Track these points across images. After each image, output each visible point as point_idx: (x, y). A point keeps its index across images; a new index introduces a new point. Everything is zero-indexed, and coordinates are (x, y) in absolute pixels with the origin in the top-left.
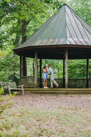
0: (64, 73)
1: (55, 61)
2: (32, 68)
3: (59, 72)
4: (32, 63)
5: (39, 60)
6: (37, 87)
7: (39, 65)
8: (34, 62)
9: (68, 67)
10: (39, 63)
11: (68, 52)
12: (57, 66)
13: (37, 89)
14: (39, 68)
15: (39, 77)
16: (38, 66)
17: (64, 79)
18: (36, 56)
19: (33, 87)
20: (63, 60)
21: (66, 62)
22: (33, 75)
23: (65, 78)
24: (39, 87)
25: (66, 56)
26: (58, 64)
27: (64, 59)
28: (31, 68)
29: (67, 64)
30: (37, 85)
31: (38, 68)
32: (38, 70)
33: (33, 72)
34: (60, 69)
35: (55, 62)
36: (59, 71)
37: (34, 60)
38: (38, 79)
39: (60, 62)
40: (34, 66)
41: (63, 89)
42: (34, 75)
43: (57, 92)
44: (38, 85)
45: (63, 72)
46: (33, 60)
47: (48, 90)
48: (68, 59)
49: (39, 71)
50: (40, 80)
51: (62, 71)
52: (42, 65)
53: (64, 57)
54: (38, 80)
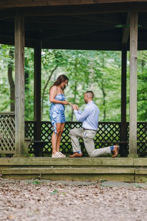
1: (92, 57)
2: (7, 83)
3: (106, 98)
4: (6, 65)
5: (32, 50)
6: (23, 153)
7: (31, 69)
8: (14, 61)
9: (139, 77)
10: (31, 63)
11: (139, 23)
12: (99, 75)
13: (22, 161)
14: (32, 82)
15: (32, 116)
16: (26, 75)
17: (124, 125)
19: (8, 152)
20: (120, 52)
21: (133, 61)
22: (8, 110)
23: (127, 121)
24: (30, 152)
25: (132, 39)
26: (103, 67)
27: (125, 48)
28: (1, 82)
29: (133, 67)
30: (22, 146)
31: (27, 82)
32: (27, 89)
33: (8, 99)
34: (110, 87)
36: (104, 95)
37: (11, 52)
38: (27, 123)
39: (110, 61)
40: (14, 73)
42: (13, 109)
43: (98, 171)
44: (26, 145)
45: (120, 96)
46: (8, 52)
47: (66, 163)
48: (141, 47)
49: (32, 93)
50: (36, 127)
51: (115, 95)
52: (43, 72)
53: (124, 40)
54: (27, 129)
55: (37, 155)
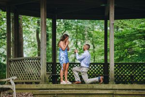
0: (106, 51)
1: (86, 24)
2: (36, 41)
3: (95, 50)
4: (35, 30)
5: (51, 21)
6: (45, 81)
7: (50, 32)
8: (40, 27)
9: (115, 36)
10: (50, 29)
11: (115, 3)
12: (90, 36)
13: (45, 86)
14: (51, 40)
15: (50, 60)
16: (47, 36)
17: (106, 65)
18: (43, 12)
19: (37, 81)
20: (103, 21)
21: (111, 26)
22: (37, 56)
23: (108, 62)
24: (50, 81)
25: (111, 13)
26: (93, 30)
27: (106, 19)
28: (33, 40)
29: (112, 31)
30: (45, 77)
31: (48, 40)
32: (47, 44)
33: (36, 50)
34: (97, 43)
35: (86, 26)
36: (94, 47)
37: (38, 22)
38: (47, 64)
39: (97, 27)
40: (40, 35)
41: (104, 86)
42: (39, 55)
43: (91, 92)
44: (47, 77)
45: (103, 48)
46: (36, 22)
47: (71, 87)
48: (116, 18)
49: (50, 47)
50: (53, 66)
51: (100, 47)
53: (106, 14)
54: (47, 67)
55: (54, 83)
